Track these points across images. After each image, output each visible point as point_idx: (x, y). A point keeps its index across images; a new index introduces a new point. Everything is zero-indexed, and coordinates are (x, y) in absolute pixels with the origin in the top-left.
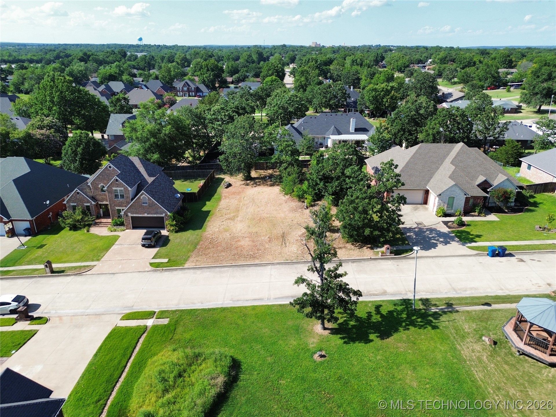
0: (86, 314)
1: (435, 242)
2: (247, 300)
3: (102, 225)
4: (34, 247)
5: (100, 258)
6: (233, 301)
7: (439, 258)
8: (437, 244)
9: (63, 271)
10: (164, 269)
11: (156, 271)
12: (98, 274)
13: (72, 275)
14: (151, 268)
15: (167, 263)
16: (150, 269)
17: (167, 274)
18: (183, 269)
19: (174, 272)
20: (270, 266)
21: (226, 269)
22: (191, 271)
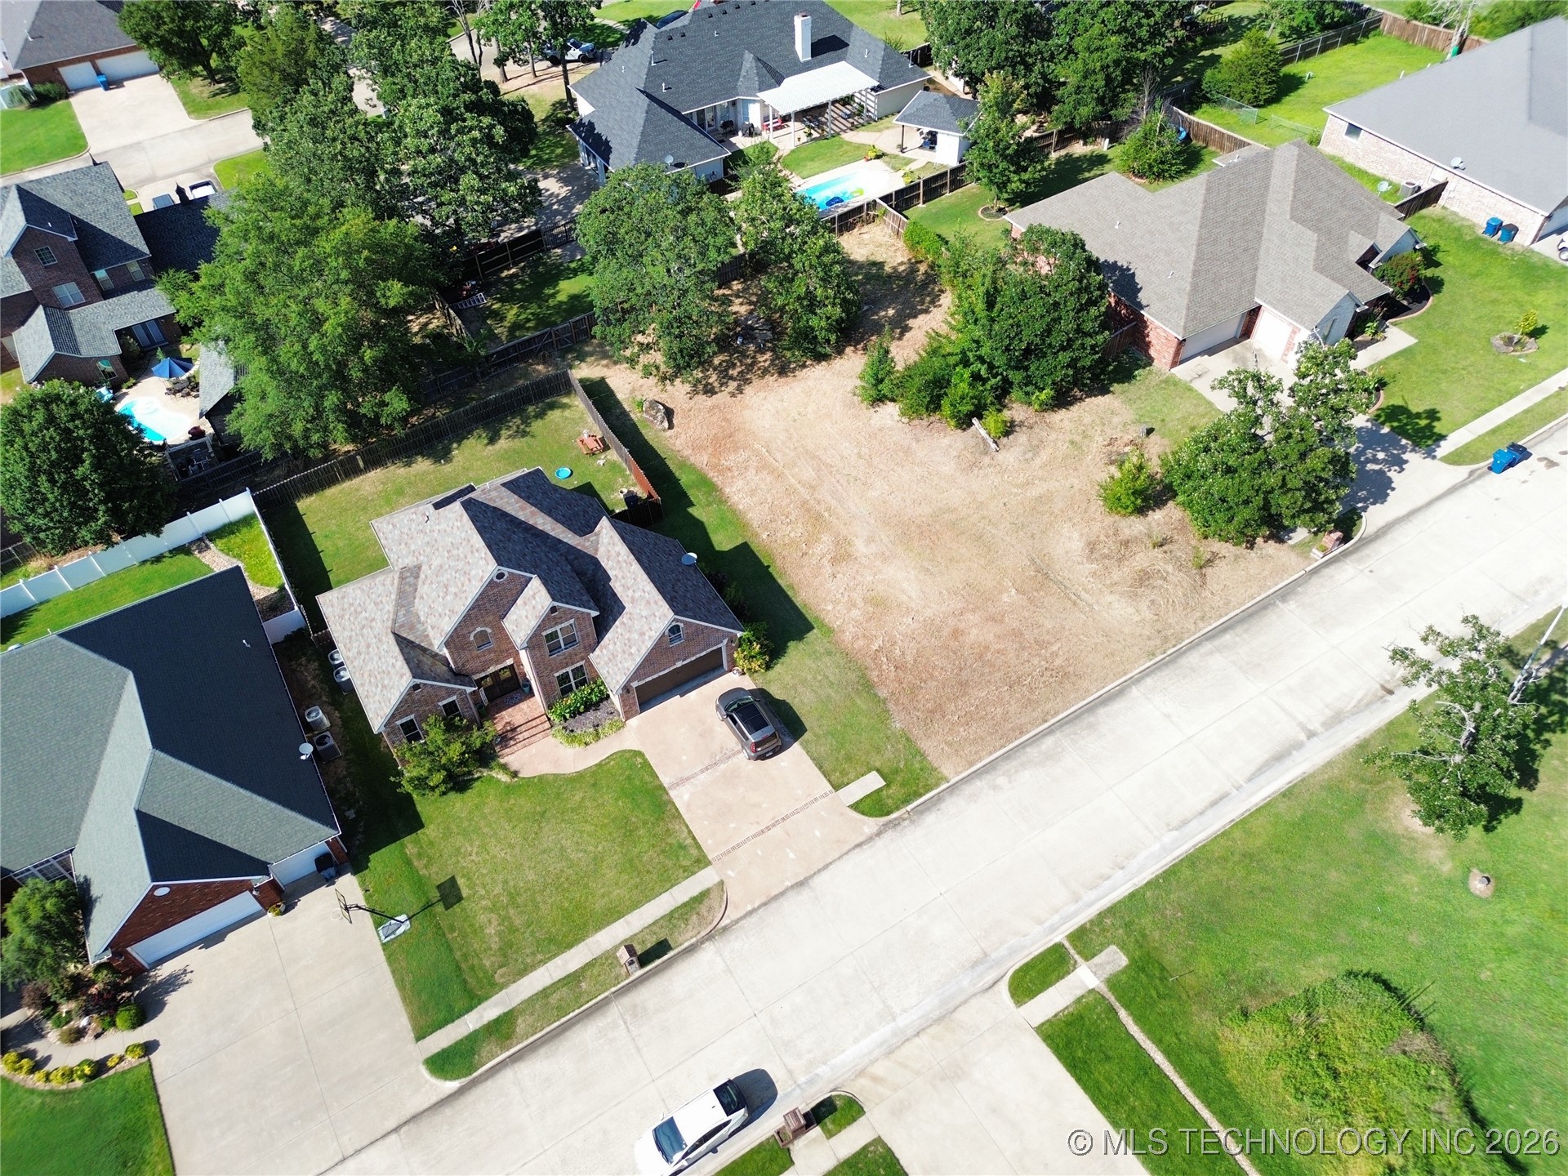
0: (910, 1032)
1: (1377, 467)
2: (1202, 813)
3: (526, 735)
4: (429, 905)
5: (694, 852)
6: (1176, 829)
7: (1421, 517)
8: (1381, 472)
9: (662, 948)
10: (909, 808)
11: (895, 824)
12: (764, 904)
13: (702, 941)
14: (871, 824)
15: (888, 786)
16: (875, 829)
17: (930, 819)
18: (953, 788)
19: (943, 806)
20: (1135, 691)
21: (1049, 742)
22: (978, 784)
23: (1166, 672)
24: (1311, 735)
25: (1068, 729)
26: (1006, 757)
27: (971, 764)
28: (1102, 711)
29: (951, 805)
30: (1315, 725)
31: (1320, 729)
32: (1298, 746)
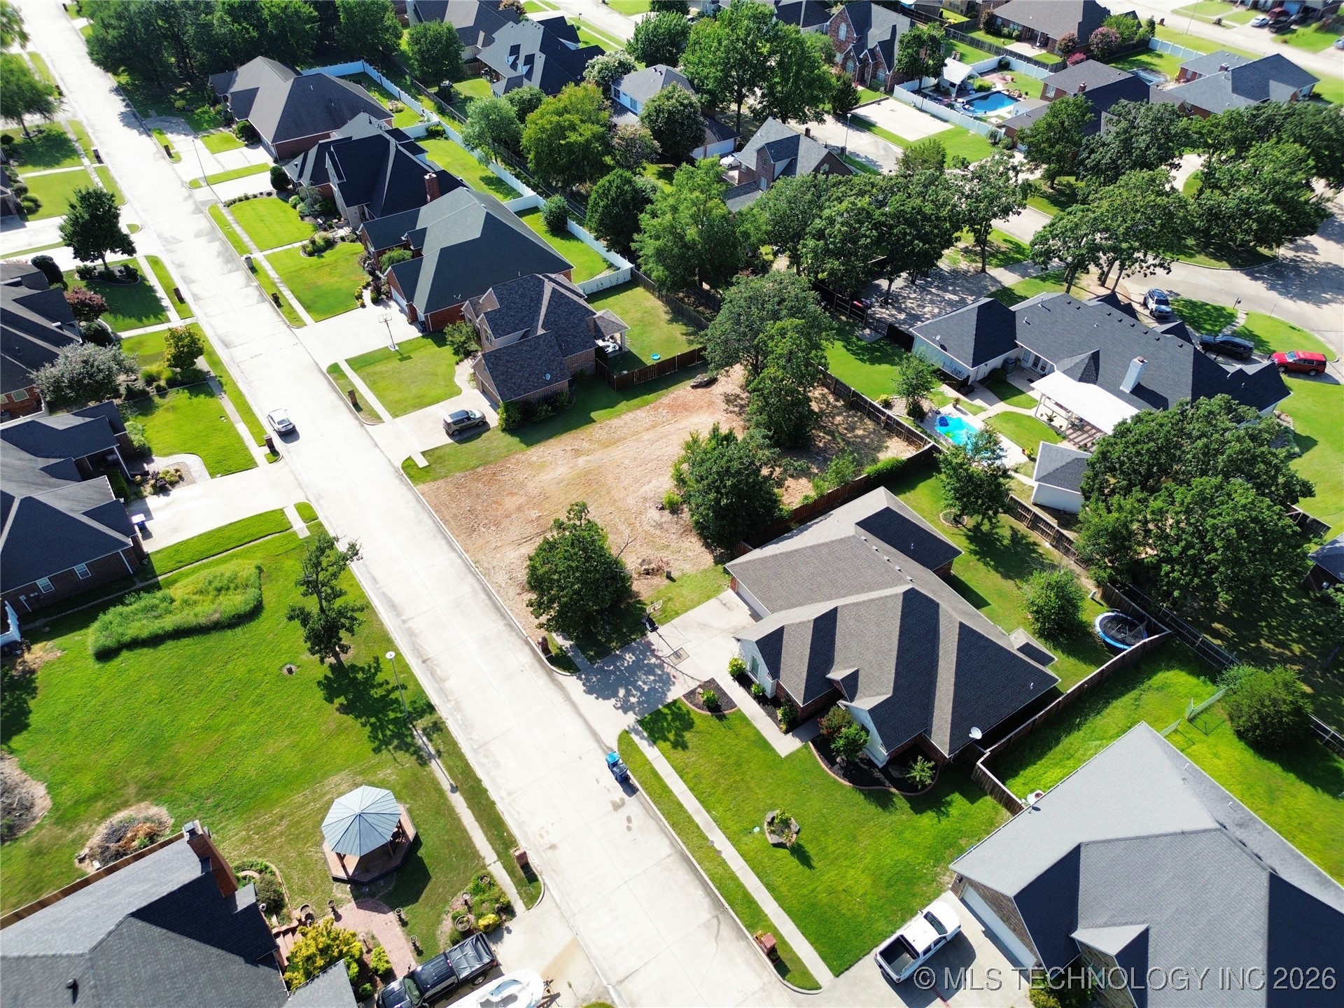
2: (370, 572)
4: (403, 354)
5: (401, 414)
6: (364, 562)
9: (360, 409)
10: (404, 474)
11: (397, 471)
12: (370, 436)
13: (359, 420)
14: (399, 464)
15: (419, 469)
16: (396, 465)
17: (397, 482)
18: (411, 489)
19: (403, 486)
20: (453, 555)
21: (430, 522)
22: (410, 496)
23: (463, 568)
24: (404, 622)
25: (435, 529)
26: (424, 507)
27: (423, 494)
28: (444, 542)
29: (402, 489)
30: (410, 624)
31: (406, 626)
32: (398, 615)
